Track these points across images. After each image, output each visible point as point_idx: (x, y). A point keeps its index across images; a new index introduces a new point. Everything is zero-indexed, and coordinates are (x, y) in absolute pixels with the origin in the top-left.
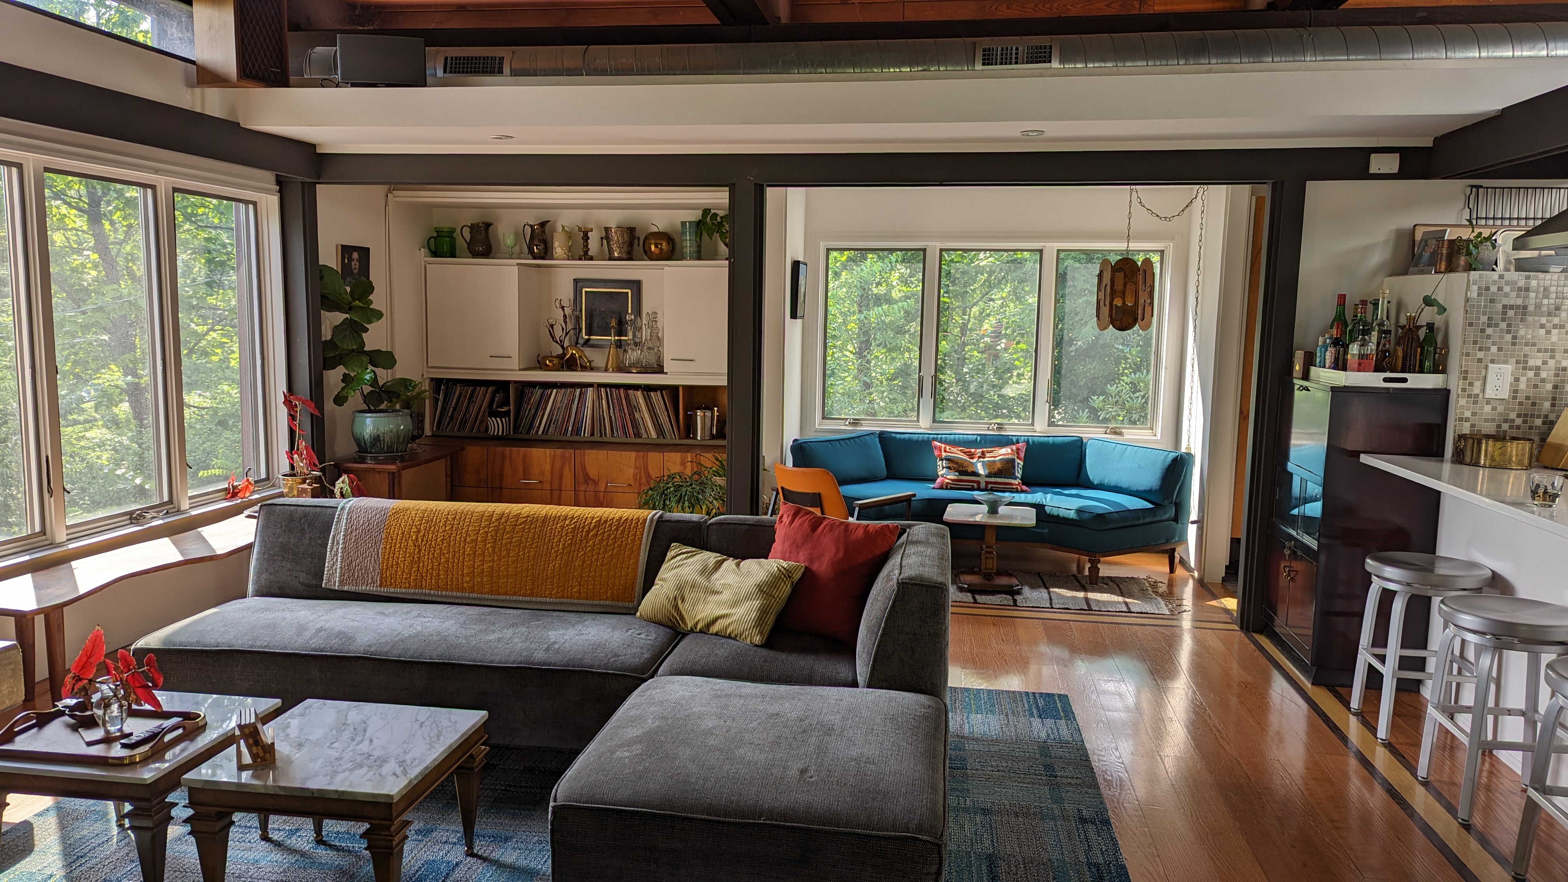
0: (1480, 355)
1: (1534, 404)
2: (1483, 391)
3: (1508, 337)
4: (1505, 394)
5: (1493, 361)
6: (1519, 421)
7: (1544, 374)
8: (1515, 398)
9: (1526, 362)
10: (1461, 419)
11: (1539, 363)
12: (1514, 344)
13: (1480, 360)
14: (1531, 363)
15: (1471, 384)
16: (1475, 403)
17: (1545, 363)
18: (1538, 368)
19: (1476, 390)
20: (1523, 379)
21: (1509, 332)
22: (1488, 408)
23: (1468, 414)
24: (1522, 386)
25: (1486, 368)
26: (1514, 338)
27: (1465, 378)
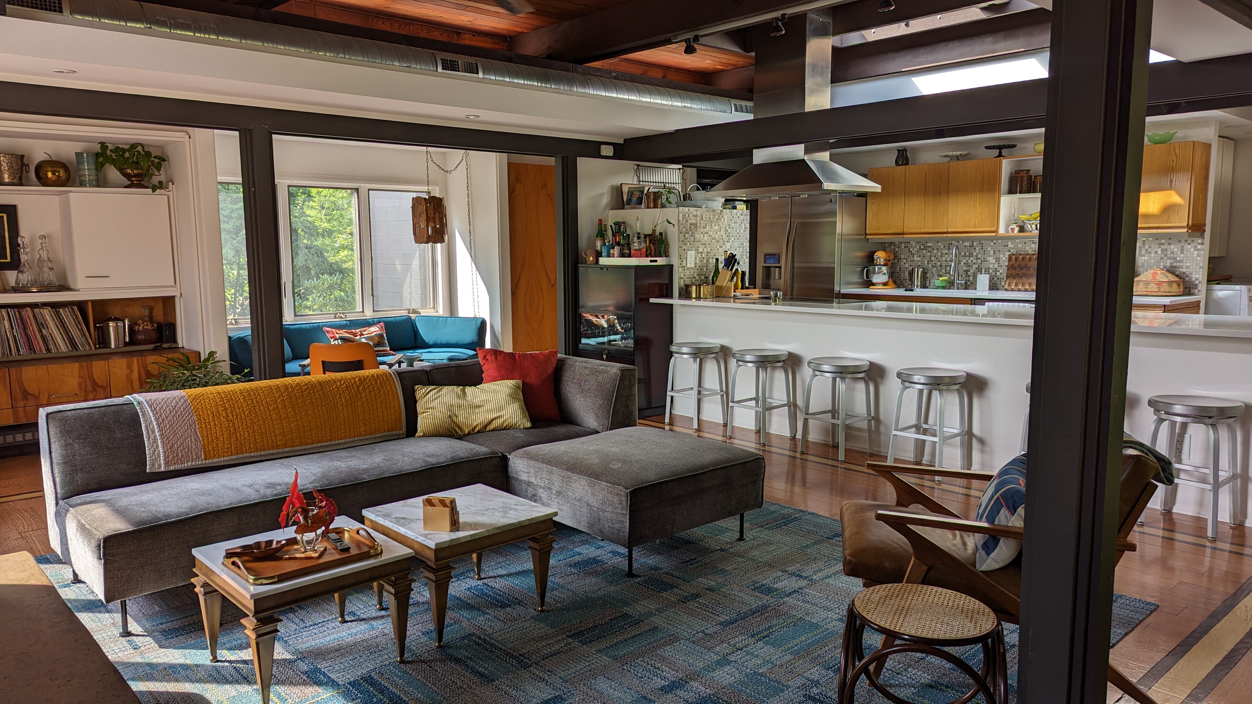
0: (684, 247)
1: (701, 269)
2: (686, 264)
3: (692, 238)
4: (693, 266)
5: (688, 250)
6: (697, 277)
7: (703, 255)
8: (696, 267)
9: (698, 250)
10: (680, 278)
11: (702, 250)
12: (694, 242)
13: (684, 250)
14: (700, 251)
15: (682, 261)
16: (684, 270)
17: (703, 250)
18: (702, 253)
19: (684, 264)
20: (698, 258)
21: (692, 236)
22: (688, 272)
23: (682, 276)
24: (698, 261)
25: (687, 253)
26: (694, 239)
27: (681, 259)
